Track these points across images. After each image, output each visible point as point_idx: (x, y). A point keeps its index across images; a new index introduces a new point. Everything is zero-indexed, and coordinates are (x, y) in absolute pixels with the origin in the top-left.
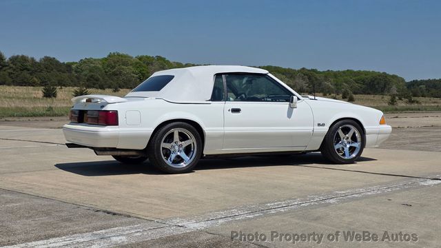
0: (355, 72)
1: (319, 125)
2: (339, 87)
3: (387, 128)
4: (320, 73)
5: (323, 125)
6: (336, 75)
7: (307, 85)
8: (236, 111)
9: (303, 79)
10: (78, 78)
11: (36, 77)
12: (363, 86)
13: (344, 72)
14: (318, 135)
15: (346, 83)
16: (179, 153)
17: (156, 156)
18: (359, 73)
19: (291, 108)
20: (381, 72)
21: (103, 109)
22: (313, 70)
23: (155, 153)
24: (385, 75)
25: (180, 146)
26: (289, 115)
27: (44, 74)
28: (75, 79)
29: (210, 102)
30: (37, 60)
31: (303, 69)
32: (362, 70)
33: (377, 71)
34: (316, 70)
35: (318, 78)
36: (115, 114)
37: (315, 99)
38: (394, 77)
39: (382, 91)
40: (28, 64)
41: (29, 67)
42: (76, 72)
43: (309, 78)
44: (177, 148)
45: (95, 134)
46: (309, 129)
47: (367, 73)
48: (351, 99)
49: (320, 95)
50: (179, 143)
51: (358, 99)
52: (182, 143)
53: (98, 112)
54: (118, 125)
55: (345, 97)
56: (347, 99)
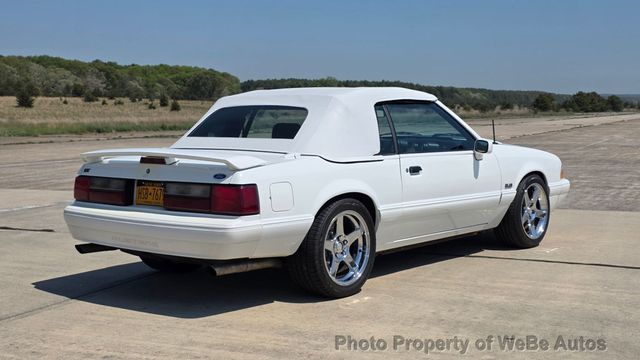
0: (171, 68)
1: (507, 186)
2: (150, 89)
4: (120, 68)
6: (145, 71)
7: (104, 85)
8: (415, 170)
9: (99, 77)
12: (185, 88)
13: (155, 67)
14: (505, 203)
15: (160, 82)
16: (343, 257)
18: (176, 69)
20: (208, 68)
21: (226, 182)
22: (110, 64)
24: (212, 73)
25: (344, 243)
29: (381, 157)
31: (97, 61)
32: (181, 65)
33: (201, 67)
34: (115, 64)
35: (119, 74)
36: (252, 189)
38: (225, 75)
39: (210, 96)
43: (108, 76)
44: (340, 247)
45: (220, 235)
46: (496, 194)
47: (188, 70)
48: (175, 108)
49: (126, 100)
50: (342, 239)
51: (184, 107)
52: (347, 238)
53: (209, 187)
54: (258, 213)
55: (164, 104)
56: (169, 108)
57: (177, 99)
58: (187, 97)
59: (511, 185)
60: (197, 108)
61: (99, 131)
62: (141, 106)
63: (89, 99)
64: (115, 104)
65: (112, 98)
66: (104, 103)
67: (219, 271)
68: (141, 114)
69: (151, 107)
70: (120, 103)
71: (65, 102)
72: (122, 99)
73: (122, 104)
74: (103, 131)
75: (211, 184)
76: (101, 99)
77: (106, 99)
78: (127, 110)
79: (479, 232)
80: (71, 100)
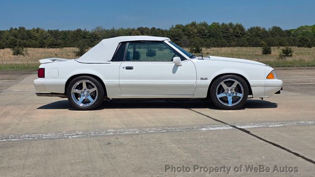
1: (202, 79)
3: (277, 82)
5: (206, 79)
8: (130, 68)
10: (293, 40)
11: (264, 41)
19: (177, 66)
25: (88, 92)
26: (174, 71)
27: (270, 38)
28: (292, 41)
29: (111, 62)
30: (267, 29)
36: (43, 70)
37: (202, 59)
40: (260, 32)
41: (261, 34)
42: (293, 36)
44: (85, 93)
46: (192, 82)
54: (44, 77)
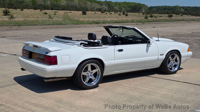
0: (127, 3)
1: (161, 55)
2: (121, 9)
4: (113, 3)
6: (120, 4)
7: (108, 8)
8: (121, 50)
9: (106, 6)
12: (131, 9)
13: (123, 3)
14: (160, 60)
15: (124, 7)
16: (91, 77)
17: (79, 80)
18: (129, 3)
19: (148, 47)
23: (79, 79)
24: (140, 4)
26: (147, 51)
31: (106, 1)
35: (112, 5)
36: (55, 58)
37: (158, 41)
38: (144, 5)
39: (139, 11)
43: (109, 5)
44: (90, 74)
45: (43, 70)
47: (132, 3)
48: (127, 15)
49: (113, 13)
50: (91, 72)
51: (130, 15)
52: (92, 71)
53: (44, 56)
54: (57, 64)
55: (124, 14)
56: (125, 15)
57: (128, 12)
58: (131, 12)
59: (163, 55)
60: (133, 15)
61: (97, 23)
62: (117, 15)
63: (102, 12)
64: (110, 14)
65: (109, 12)
66: (106, 13)
67: (45, 81)
68: (116, 17)
69: (120, 15)
70: (111, 14)
71: (96, 13)
72: (112, 12)
73: (112, 14)
74: (98, 23)
75: (44, 55)
76: (106, 12)
77: (107, 12)
78: (112, 16)
79: (151, 69)
80: (97, 12)
